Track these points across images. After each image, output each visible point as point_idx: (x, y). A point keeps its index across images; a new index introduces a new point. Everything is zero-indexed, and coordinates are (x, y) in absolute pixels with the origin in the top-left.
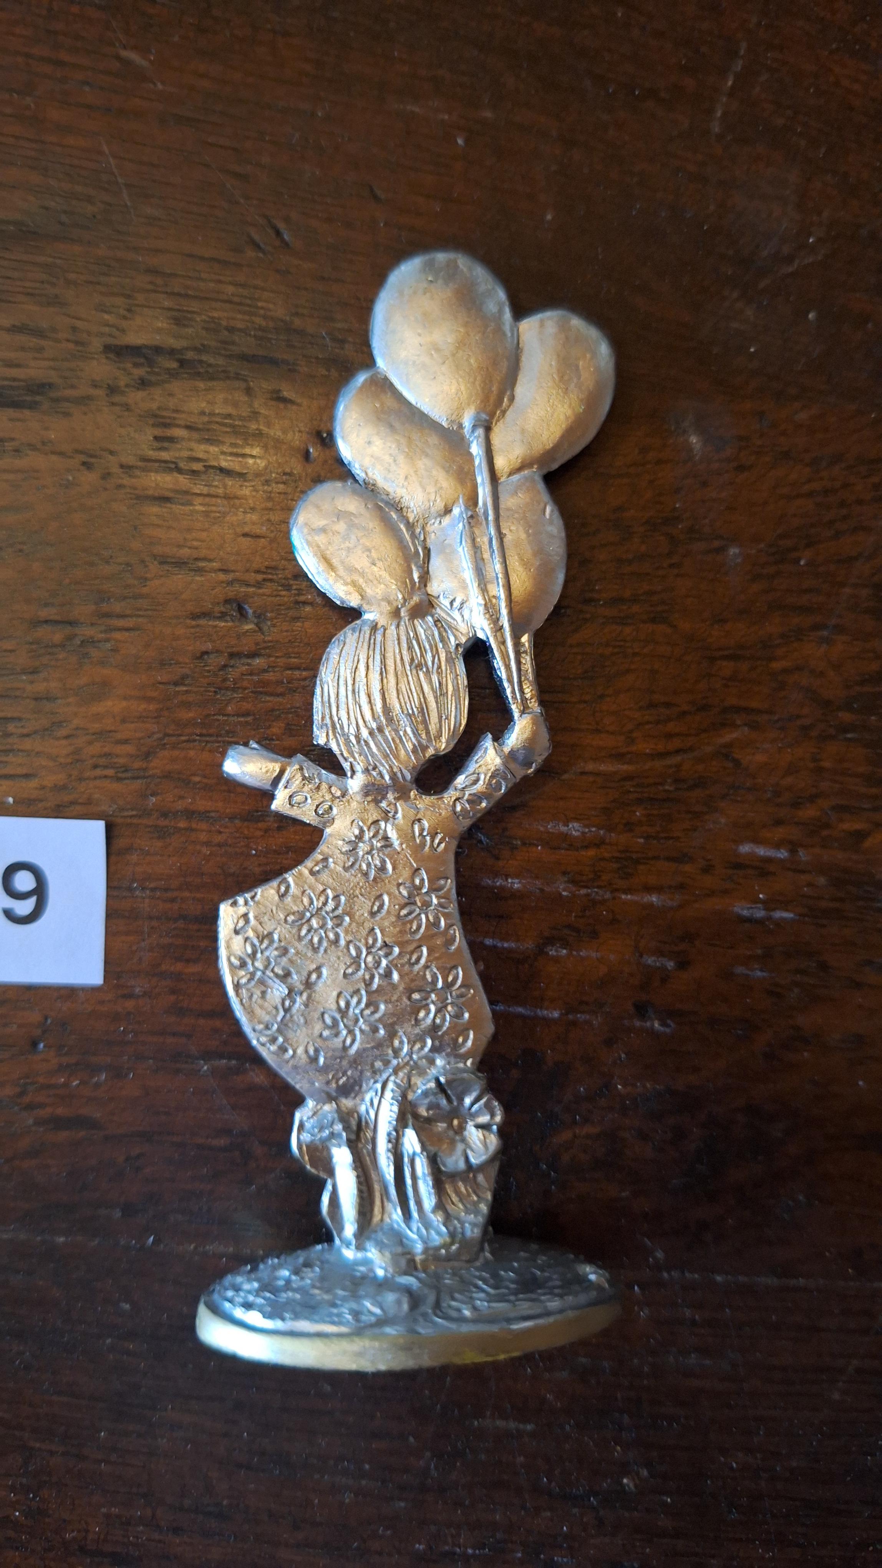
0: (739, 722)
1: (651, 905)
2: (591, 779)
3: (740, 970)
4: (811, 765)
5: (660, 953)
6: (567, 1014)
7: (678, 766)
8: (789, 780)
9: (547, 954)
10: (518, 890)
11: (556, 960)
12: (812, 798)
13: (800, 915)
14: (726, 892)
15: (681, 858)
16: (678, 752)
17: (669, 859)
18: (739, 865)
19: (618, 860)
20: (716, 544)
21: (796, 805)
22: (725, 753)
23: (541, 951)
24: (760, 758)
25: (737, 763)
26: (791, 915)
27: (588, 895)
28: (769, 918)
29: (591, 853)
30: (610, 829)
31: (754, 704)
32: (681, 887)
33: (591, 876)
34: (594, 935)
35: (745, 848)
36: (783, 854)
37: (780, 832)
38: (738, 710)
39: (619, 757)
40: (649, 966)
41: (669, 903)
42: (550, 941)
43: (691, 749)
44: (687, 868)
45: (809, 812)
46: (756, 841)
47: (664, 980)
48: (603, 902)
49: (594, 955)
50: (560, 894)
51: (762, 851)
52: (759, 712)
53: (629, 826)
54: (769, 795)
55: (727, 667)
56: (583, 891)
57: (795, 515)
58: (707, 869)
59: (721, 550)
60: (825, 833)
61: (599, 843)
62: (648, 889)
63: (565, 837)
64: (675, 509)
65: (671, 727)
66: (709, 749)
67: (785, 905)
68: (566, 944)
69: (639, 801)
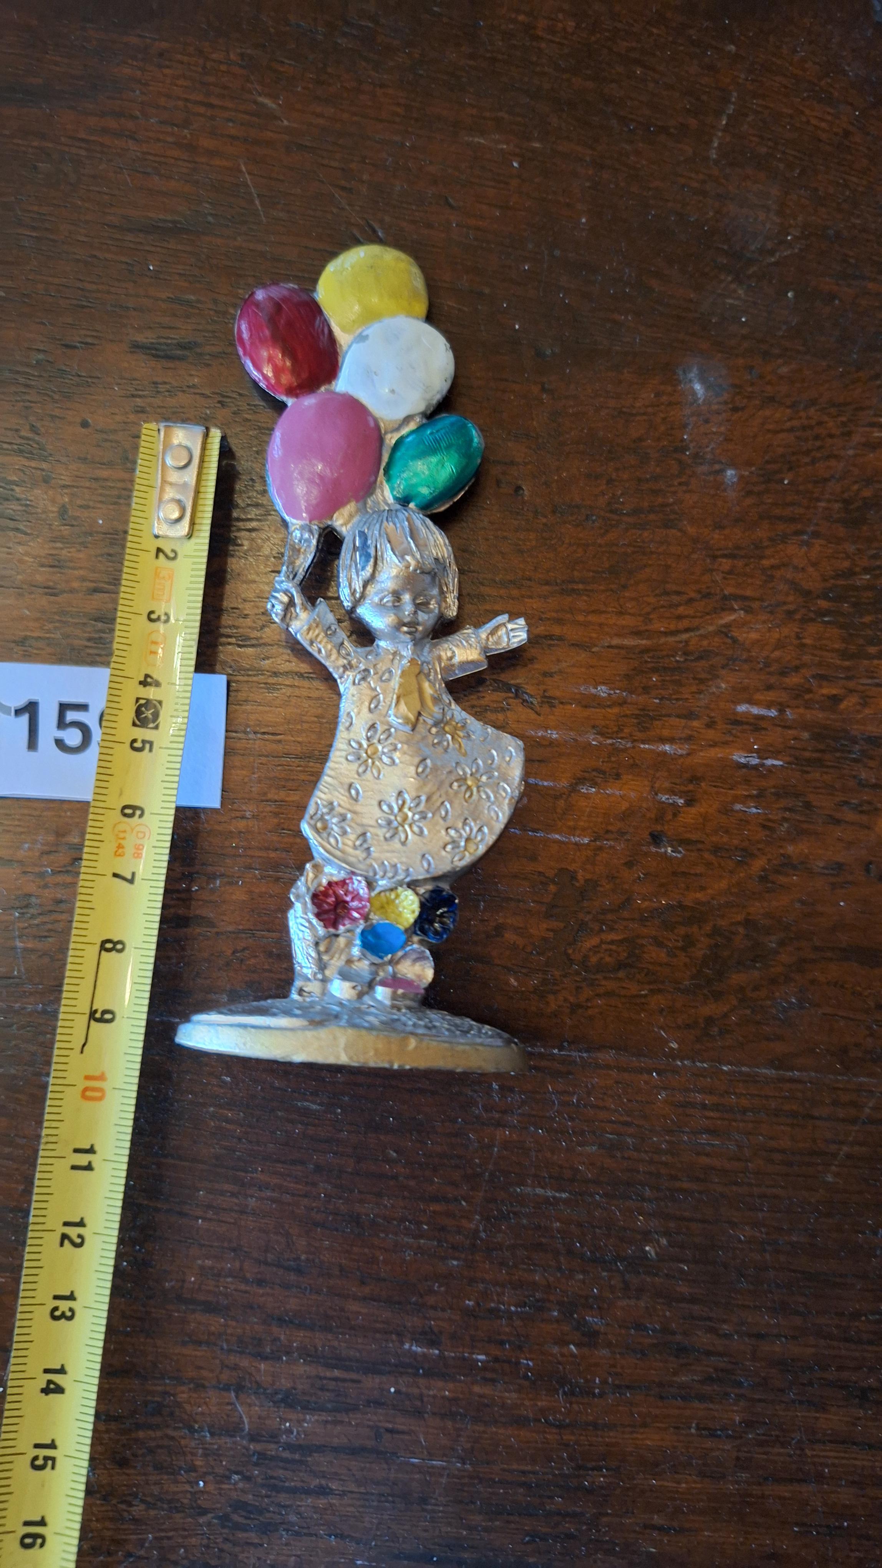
0: (736, 607)
1: (665, 753)
2: (616, 651)
3: (738, 807)
4: (796, 642)
5: (672, 792)
6: (595, 841)
7: (687, 642)
8: (777, 654)
9: (579, 791)
10: (556, 740)
11: (587, 797)
12: (797, 669)
13: (788, 763)
14: (726, 743)
15: (690, 715)
16: (687, 630)
17: (678, 716)
18: (737, 721)
19: (637, 716)
20: (717, 467)
21: (783, 673)
22: (724, 632)
23: (573, 788)
24: (754, 636)
25: (735, 640)
26: (781, 763)
27: (612, 744)
28: (763, 765)
29: (616, 710)
30: (631, 692)
31: (749, 593)
32: (689, 739)
33: (615, 729)
34: (618, 776)
35: (742, 708)
36: (773, 713)
37: (771, 696)
38: (736, 597)
39: (638, 633)
40: (664, 802)
41: (680, 752)
42: (581, 781)
43: (697, 628)
44: (695, 724)
45: (794, 680)
46: (751, 702)
47: (675, 815)
48: (625, 750)
49: (617, 793)
50: (590, 744)
51: (755, 710)
52: (753, 599)
53: (646, 690)
54: (761, 666)
55: (726, 564)
56: (609, 741)
57: (779, 446)
58: (711, 725)
59: (721, 471)
60: (807, 697)
61: (623, 703)
62: (663, 740)
63: (595, 697)
64: (683, 440)
65: (681, 610)
66: (711, 628)
67: (776, 754)
68: (594, 784)
69: (655, 670)
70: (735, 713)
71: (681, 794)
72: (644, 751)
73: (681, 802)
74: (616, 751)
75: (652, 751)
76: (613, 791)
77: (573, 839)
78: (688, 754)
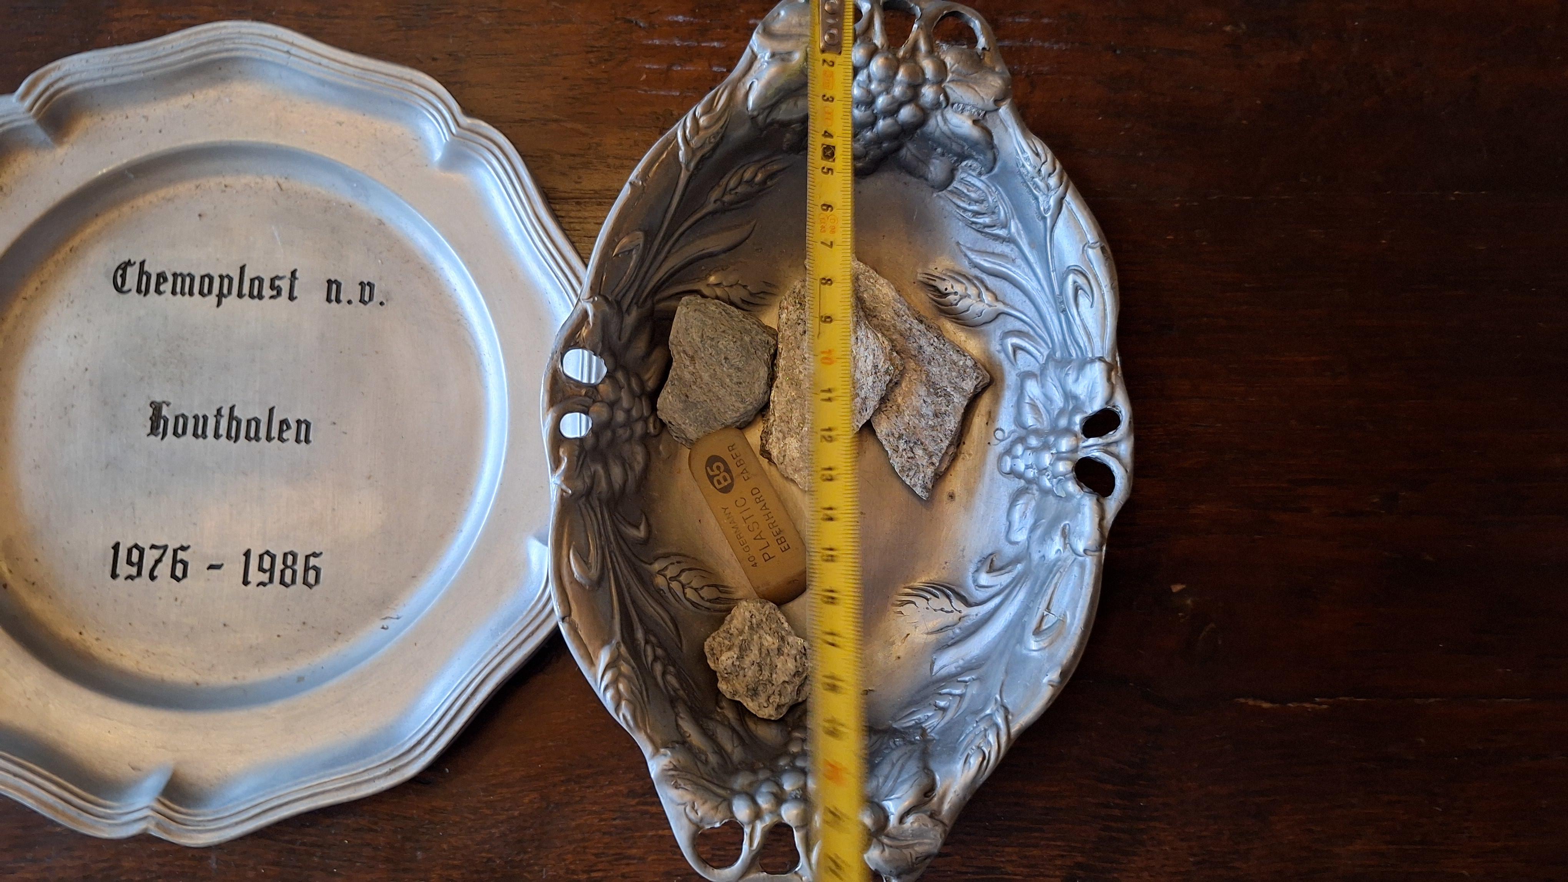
70: (748, 24)
71: (724, 67)
72: (704, 47)
73: (725, 70)
74: (689, 47)
75: (709, 47)
76: (690, 68)
77: (671, 93)
78: (726, 47)
